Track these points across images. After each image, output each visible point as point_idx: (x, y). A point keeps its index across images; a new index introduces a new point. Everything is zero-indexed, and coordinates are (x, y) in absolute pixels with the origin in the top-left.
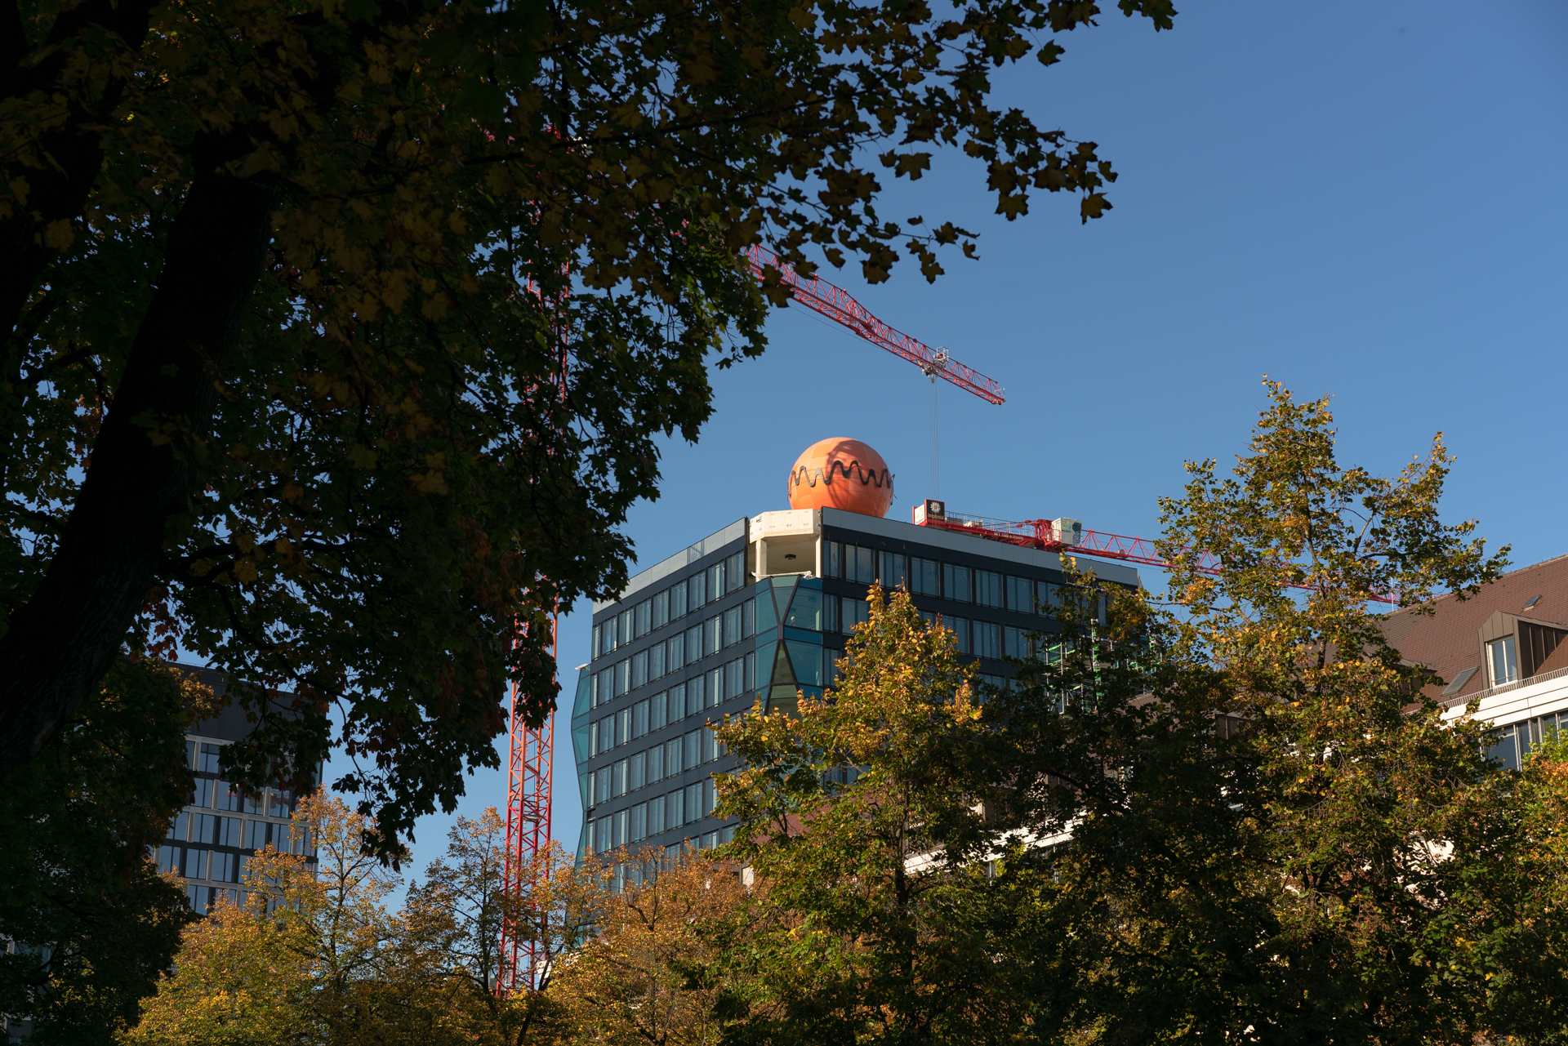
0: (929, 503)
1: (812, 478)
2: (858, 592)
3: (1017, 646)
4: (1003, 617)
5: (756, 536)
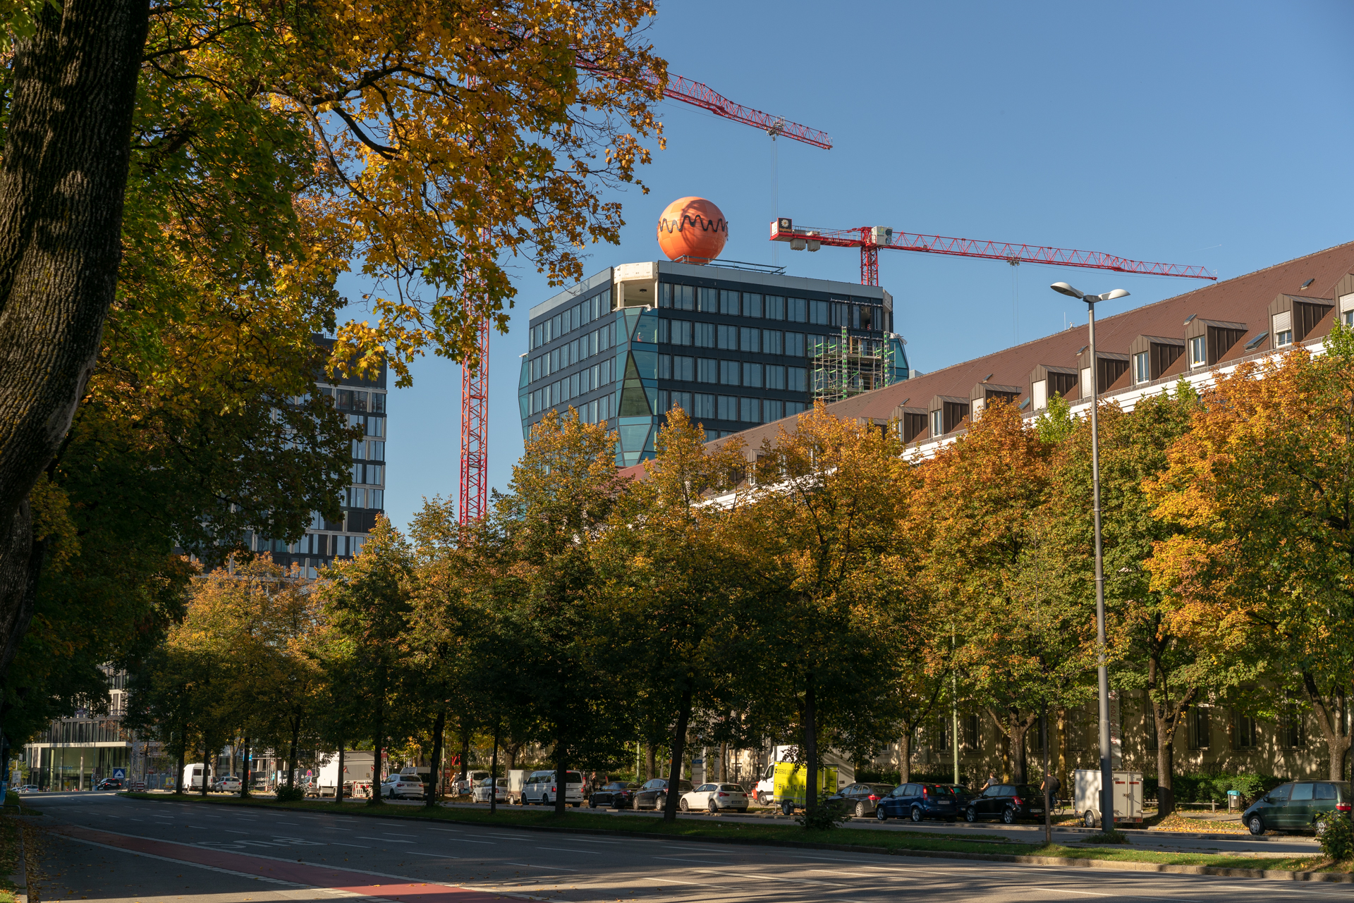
0: (780, 220)
1: (670, 227)
2: (682, 315)
3: (794, 345)
4: (785, 326)
5: (617, 280)
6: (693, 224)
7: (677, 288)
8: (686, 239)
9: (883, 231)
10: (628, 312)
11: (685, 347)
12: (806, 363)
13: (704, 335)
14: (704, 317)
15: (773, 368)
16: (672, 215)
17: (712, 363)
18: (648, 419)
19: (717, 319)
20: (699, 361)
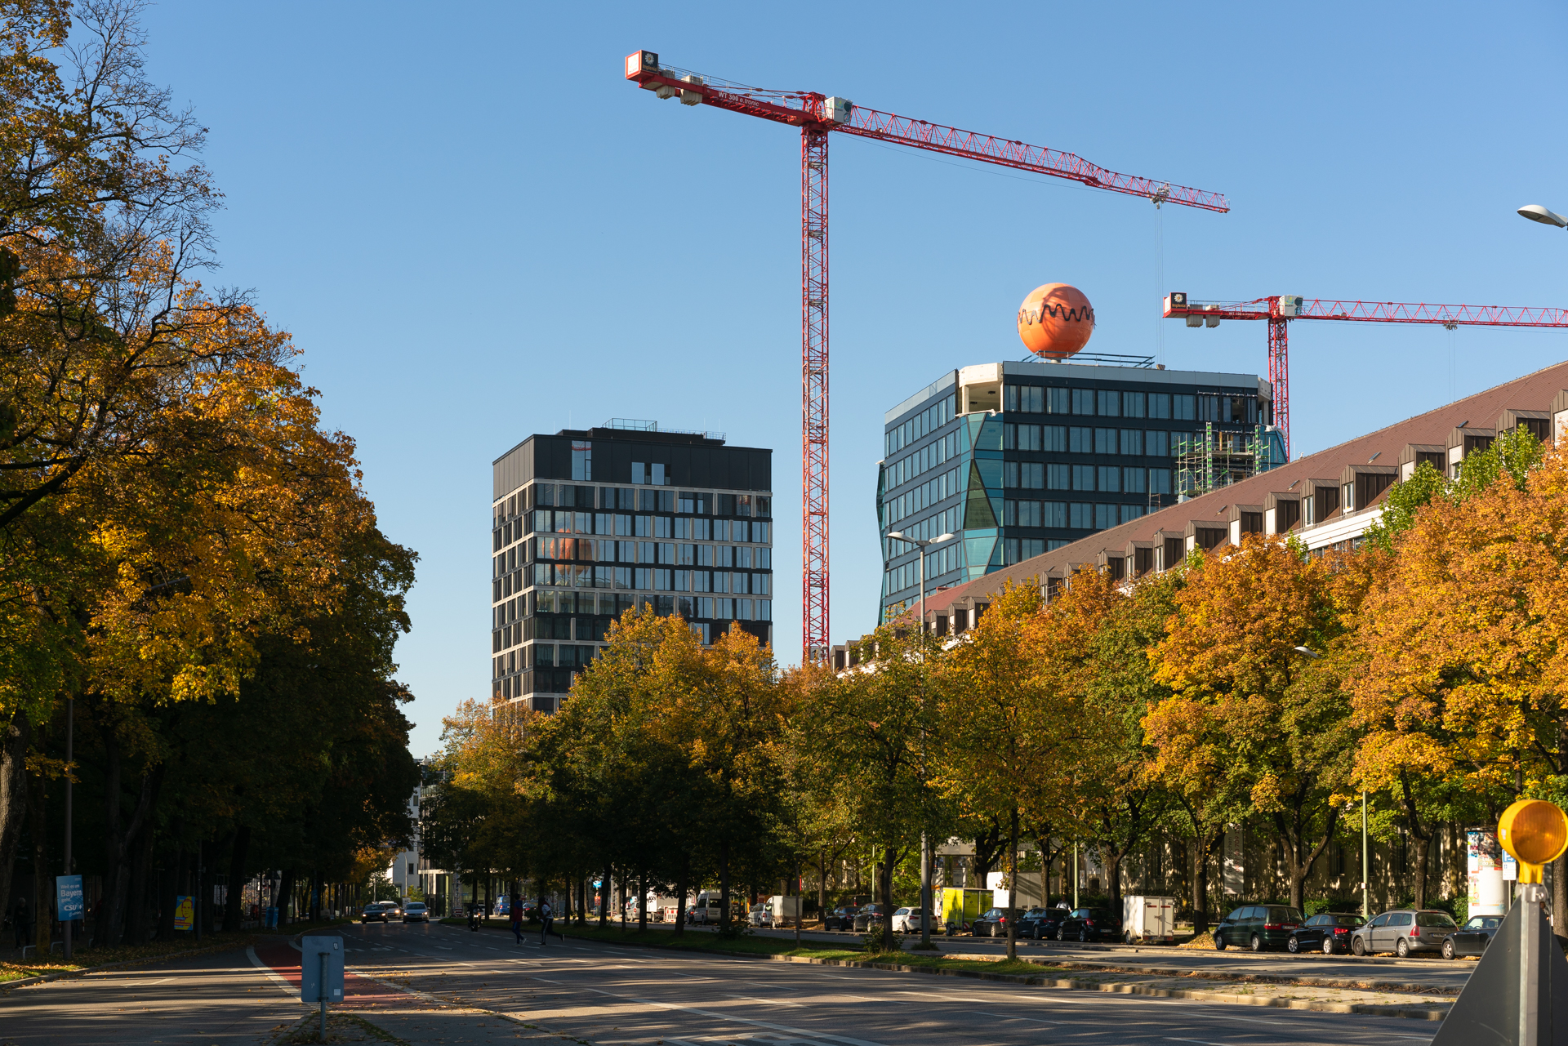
0: (1173, 295)
1: (1029, 318)
2: (1031, 419)
3: (1155, 444)
4: (1145, 425)
5: (962, 384)
6: (1053, 314)
7: (1025, 390)
8: (1047, 331)
9: (1292, 300)
10: (972, 418)
11: (1034, 452)
12: (1169, 463)
13: (1054, 439)
14: (1056, 420)
15: (1132, 470)
16: (1032, 305)
17: (1064, 468)
18: (994, 531)
19: (1068, 421)
20: (1050, 467)
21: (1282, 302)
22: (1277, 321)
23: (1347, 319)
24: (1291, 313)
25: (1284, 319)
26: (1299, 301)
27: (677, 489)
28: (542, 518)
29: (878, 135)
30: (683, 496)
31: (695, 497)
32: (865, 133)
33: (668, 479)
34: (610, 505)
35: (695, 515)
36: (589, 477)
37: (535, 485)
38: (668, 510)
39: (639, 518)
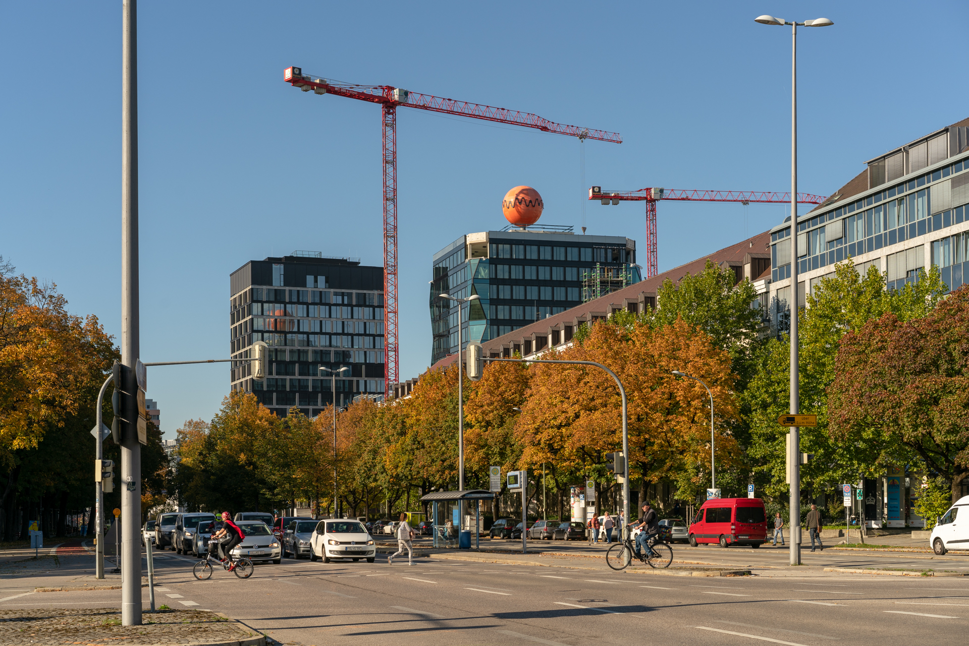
0: (593, 188)
1: (508, 205)
2: (504, 262)
3: (571, 273)
4: (565, 264)
5: (468, 243)
6: (520, 203)
7: (500, 246)
8: (518, 211)
9: (658, 190)
10: (473, 262)
11: (506, 279)
12: (578, 284)
13: (516, 272)
14: (517, 262)
15: (559, 288)
16: (510, 198)
17: (522, 288)
18: (484, 321)
19: (524, 262)
20: (514, 287)
21: (653, 191)
22: (651, 201)
23: (689, 200)
24: (658, 197)
25: (654, 200)
26: (662, 191)
27: (332, 290)
28: (256, 307)
29: (424, 107)
30: (336, 294)
31: (343, 295)
32: (416, 106)
33: (327, 284)
34: (295, 299)
35: (343, 305)
36: (282, 284)
37: (252, 289)
38: (327, 302)
39: (311, 307)
